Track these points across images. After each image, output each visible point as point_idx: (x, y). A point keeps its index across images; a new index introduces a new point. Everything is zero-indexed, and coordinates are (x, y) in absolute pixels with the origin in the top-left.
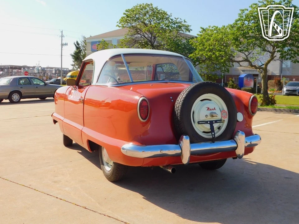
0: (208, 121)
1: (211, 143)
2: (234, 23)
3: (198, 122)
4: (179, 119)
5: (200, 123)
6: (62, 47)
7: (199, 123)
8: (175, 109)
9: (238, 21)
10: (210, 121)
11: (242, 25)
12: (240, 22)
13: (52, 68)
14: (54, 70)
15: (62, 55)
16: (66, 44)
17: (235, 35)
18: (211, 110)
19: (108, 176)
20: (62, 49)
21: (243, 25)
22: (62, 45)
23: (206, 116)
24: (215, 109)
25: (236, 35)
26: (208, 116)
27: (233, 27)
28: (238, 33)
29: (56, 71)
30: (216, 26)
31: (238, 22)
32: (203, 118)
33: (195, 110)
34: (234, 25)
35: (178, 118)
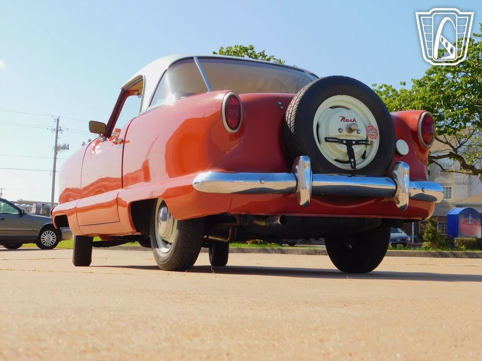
0: (342, 140)
1: (348, 176)
2: (424, 77)
3: (326, 138)
4: (293, 131)
5: (329, 140)
6: (56, 154)
7: (327, 140)
8: (287, 118)
9: (433, 73)
10: (346, 140)
11: (440, 79)
12: (435, 75)
13: (31, 203)
14: (34, 206)
15: (54, 171)
16: (66, 147)
17: (427, 101)
18: (347, 121)
19: (163, 262)
20: (55, 158)
21: (443, 80)
22: (57, 148)
23: (339, 129)
24: (354, 120)
25: (430, 101)
26: (342, 130)
27: (421, 84)
28: (434, 98)
29: (38, 208)
30: (389, 84)
31: (432, 76)
32: (334, 133)
33: (320, 121)
34: (426, 80)
35: (291, 129)
